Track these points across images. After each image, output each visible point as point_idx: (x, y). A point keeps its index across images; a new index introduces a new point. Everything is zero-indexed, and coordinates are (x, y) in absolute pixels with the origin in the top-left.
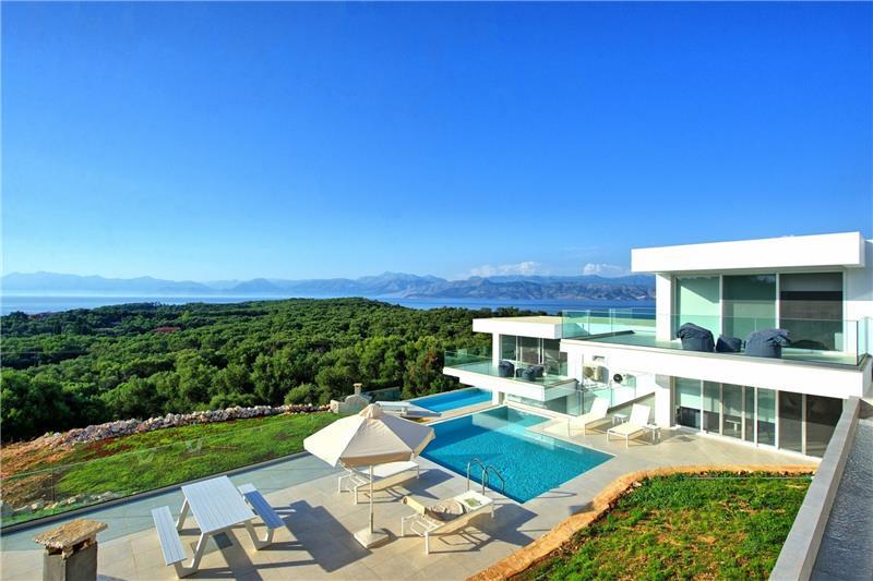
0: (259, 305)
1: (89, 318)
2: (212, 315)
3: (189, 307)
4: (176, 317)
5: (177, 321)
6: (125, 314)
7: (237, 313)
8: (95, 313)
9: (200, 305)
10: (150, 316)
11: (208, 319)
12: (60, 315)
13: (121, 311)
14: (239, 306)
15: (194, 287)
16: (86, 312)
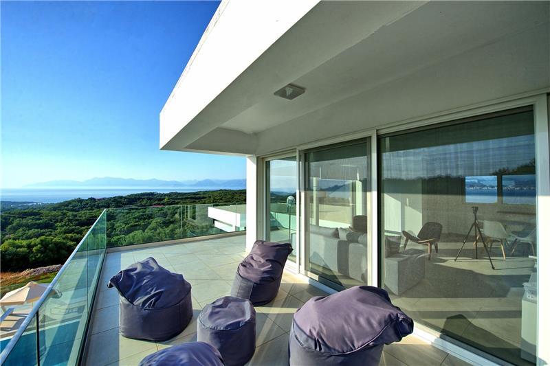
0: (204, 194)
1: (123, 200)
2: (179, 199)
3: (169, 195)
4: (162, 200)
5: (162, 202)
6: (139, 198)
7: (191, 198)
8: (125, 198)
9: (176, 193)
10: (150, 199)
11: (176, 201)
12: (110, 199)
13: (137, 197)
14: (194, 194)
15: (176, 184)
16: (121, 197)
